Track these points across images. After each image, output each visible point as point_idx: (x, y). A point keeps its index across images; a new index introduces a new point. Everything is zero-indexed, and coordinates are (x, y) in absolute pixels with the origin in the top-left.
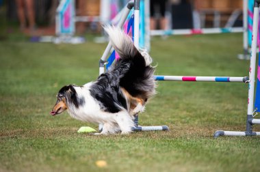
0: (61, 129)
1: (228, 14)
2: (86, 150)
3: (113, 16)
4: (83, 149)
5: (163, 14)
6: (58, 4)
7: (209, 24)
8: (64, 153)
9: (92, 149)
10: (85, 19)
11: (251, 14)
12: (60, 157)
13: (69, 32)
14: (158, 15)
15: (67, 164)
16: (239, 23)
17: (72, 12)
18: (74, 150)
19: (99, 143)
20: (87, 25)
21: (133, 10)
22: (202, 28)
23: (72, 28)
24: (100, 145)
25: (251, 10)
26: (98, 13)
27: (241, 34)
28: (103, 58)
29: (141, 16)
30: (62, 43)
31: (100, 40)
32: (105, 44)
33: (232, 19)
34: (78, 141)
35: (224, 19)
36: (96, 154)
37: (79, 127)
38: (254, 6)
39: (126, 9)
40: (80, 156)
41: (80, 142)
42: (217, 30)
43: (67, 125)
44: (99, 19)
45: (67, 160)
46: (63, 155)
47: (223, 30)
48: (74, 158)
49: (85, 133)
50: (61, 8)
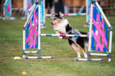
1: (80, 7)
2: (17, 67)
3: (29, 7)
4: (16, 67)
6: (4, 2)
7: (71, 11)
8: (7, 69)
9: (20, 66)
10: (16, 9)
11: (89, 7)
12: (5, 71)
13: (9, 15)
14: (49, 7)
15: (8, 74)
16: (84, 11)
17: (11, 6)
18: (12, 67)
20: (18, 11)
21: (38, 5)
22: (68, 13)
23: (11, 13)
24: (23, 65)
25: (89, 6)
26: (22, 6)
27: (85, 16)
28: (25, 26)
30: (6, 20)
31: (23, 18)
32: (26, 20)
33: (81, 9)
34: (13, 63)
35: (78, 9)
36: (22, 69)
37: (14, 57)
38: (91, 4)
39: (35, 5)
40: (14, 70)
41: (14, 64)
42: (75, 14)
43: (8, 56)
44: (23, 9)
45: (9, 71)
47: (78, 14)
48: (12, 70)
49: (17, 60)
50: (5, 4)
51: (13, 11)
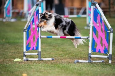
0: (6, 59)
1: (80, 9)
2: (18, 69)
3: (29, 9)
4: (16, 69)
6: (5, 4)
7: (71, 13)
8: (8, 71)
9: (20, 68)
10: (17, 11)
11: (90, 9)
13: (10, 16)
15: (9, 75)
16: (85, 13)
17: (11, 8)
18: (12, 69)
19: (23, 66)
20: (18, 13)
21: (38, 7)
22: (69, 15)
26: (23, 8)
27: (85, 18)
28: (25, 28)
29: (42, 9)
30: (6, 21)
31: (24, 20)
32: (26, 22)
33: (82, 11)
35: (78, 11)
36: (22, 71)
37: (15, 59)
38: (91, 6)
39: (35, 6)
40: (15, 72)
41: (15, 66)
42: (75, 16)
43: (9, 58)
44: (23, 11)
45: (9, 73)
46: (7, 71)
47: (78, 16)
48: (12, 72)
49: (17, 62)
50: (5, 6)
51: (13, 13)
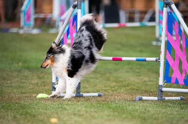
0: (25, 95)
1: (145, 13)
2: (43, 110)
3: (62, 13)
4: (40, 110)
5: (98, 12)
6: (22, 5)
7: (131, 19)
8: (27, 113)
9: (47, 110)
10: (42, 16)
11: (161, 12)
12: (23, 116)
13: (30, 25)
15: (29, 121)
16: (152, 19)
17: (32, 11)
18: (34, 110)
19: (52, 106)
20: (44, 20)
21: (76, 9)
22: (126, 22)
23: (32, 22)
24: (53, 108)
25: (161, 10)
26: (51, 11)
27: (154, 27)
30: (25, 33)
31: (53, 31)
32: (57, 34)
33: (148, 16)
34: (37, 104)
35: (142, 15)
36: (50, 113)
37: (38, 94)
38: (164, 7)
39: (71, 9)
40: (38, 115)
41: (38, 105)
42: (137, 24)
43: (29, 93)
44: (52, 16)
45: (29, 118)
46: (26, 114)
47: (142, 24)
48: (34, 116)
49: (42, 99)
50: (24, 8)
51: (36, 20)
